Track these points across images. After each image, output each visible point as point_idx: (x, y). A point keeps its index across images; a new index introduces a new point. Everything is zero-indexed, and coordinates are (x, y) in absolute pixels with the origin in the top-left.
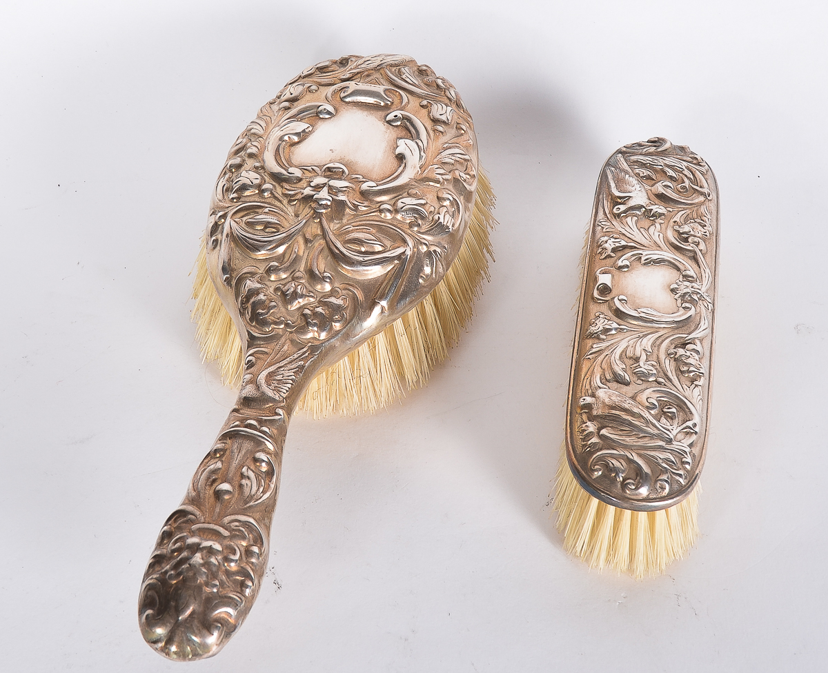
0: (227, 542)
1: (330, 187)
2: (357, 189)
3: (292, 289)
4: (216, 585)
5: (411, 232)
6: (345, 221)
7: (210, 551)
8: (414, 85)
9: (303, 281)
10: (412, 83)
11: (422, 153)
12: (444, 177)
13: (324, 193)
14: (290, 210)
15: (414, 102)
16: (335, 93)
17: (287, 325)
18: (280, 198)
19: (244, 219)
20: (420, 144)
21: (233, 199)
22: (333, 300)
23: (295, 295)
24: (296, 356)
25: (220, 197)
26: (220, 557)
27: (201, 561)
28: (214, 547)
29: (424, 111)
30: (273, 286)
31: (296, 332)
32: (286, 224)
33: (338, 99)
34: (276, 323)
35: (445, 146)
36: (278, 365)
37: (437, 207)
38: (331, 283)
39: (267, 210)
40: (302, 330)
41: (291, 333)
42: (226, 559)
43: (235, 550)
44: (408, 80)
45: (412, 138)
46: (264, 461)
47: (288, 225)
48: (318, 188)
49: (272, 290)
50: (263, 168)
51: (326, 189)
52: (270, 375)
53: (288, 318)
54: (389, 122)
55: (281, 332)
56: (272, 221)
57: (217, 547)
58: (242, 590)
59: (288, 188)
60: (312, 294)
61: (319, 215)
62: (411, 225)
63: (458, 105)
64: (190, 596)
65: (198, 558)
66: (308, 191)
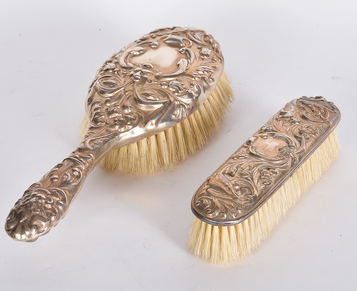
0: (49, 196)
1: (142, 72)
2: (154, 75)
3: (112, 109)
4: (39, 211)
5: (173, 95)
6: (144, 86)
7: (40, 198)
8: (198, 39)
9: (119, 107)
10: (197, 38)
11: (189, 65)
12: (196, 76)
13: (138, 74)
14: (123, 80)
15: (195, 46)
16: (162, 39)
17: (107, 124)
18: (121, 75)
19: (103, 81)
20: (189, 61)
21: (102, 73)
22: (129, 116)
23: (113, 112)
24: (106, 136)
25: (98, 73)
26: (44, 201)
27: (35, 201)
28: (42, 196)
29: (199, 50)
30: (106, 108)
31: (110, 126)
32: (119, 84)
33: (162, 41)
34: (102, 122)
35: (202, 64)
36: (97, 138)
37: (189, 87)
38: (131, 109)
39: (113, 78)
40: (113, 126)
41: (107, 127)
42: (46, 203)
43: (51, 200)
44: (196, 37)
45: (187, 59)
46: (77, 171)
47: (120, 85)
48: (136, 71)
49: (104, 109)
50: (118, 62)
51: (139, 72)
52: (92, 140)
53: (108, 121)
54: (180, 52)
55: (103, 125)
56: (113, 82)
57: (44, 197)
58: (50, 217)
59: (125, 71)
60: (121, 113)
61: (134, 82)
62: (174, 92)
63: (217, 51)
64: (26, 213)
65: (34, 199)
66: (132, 73)
